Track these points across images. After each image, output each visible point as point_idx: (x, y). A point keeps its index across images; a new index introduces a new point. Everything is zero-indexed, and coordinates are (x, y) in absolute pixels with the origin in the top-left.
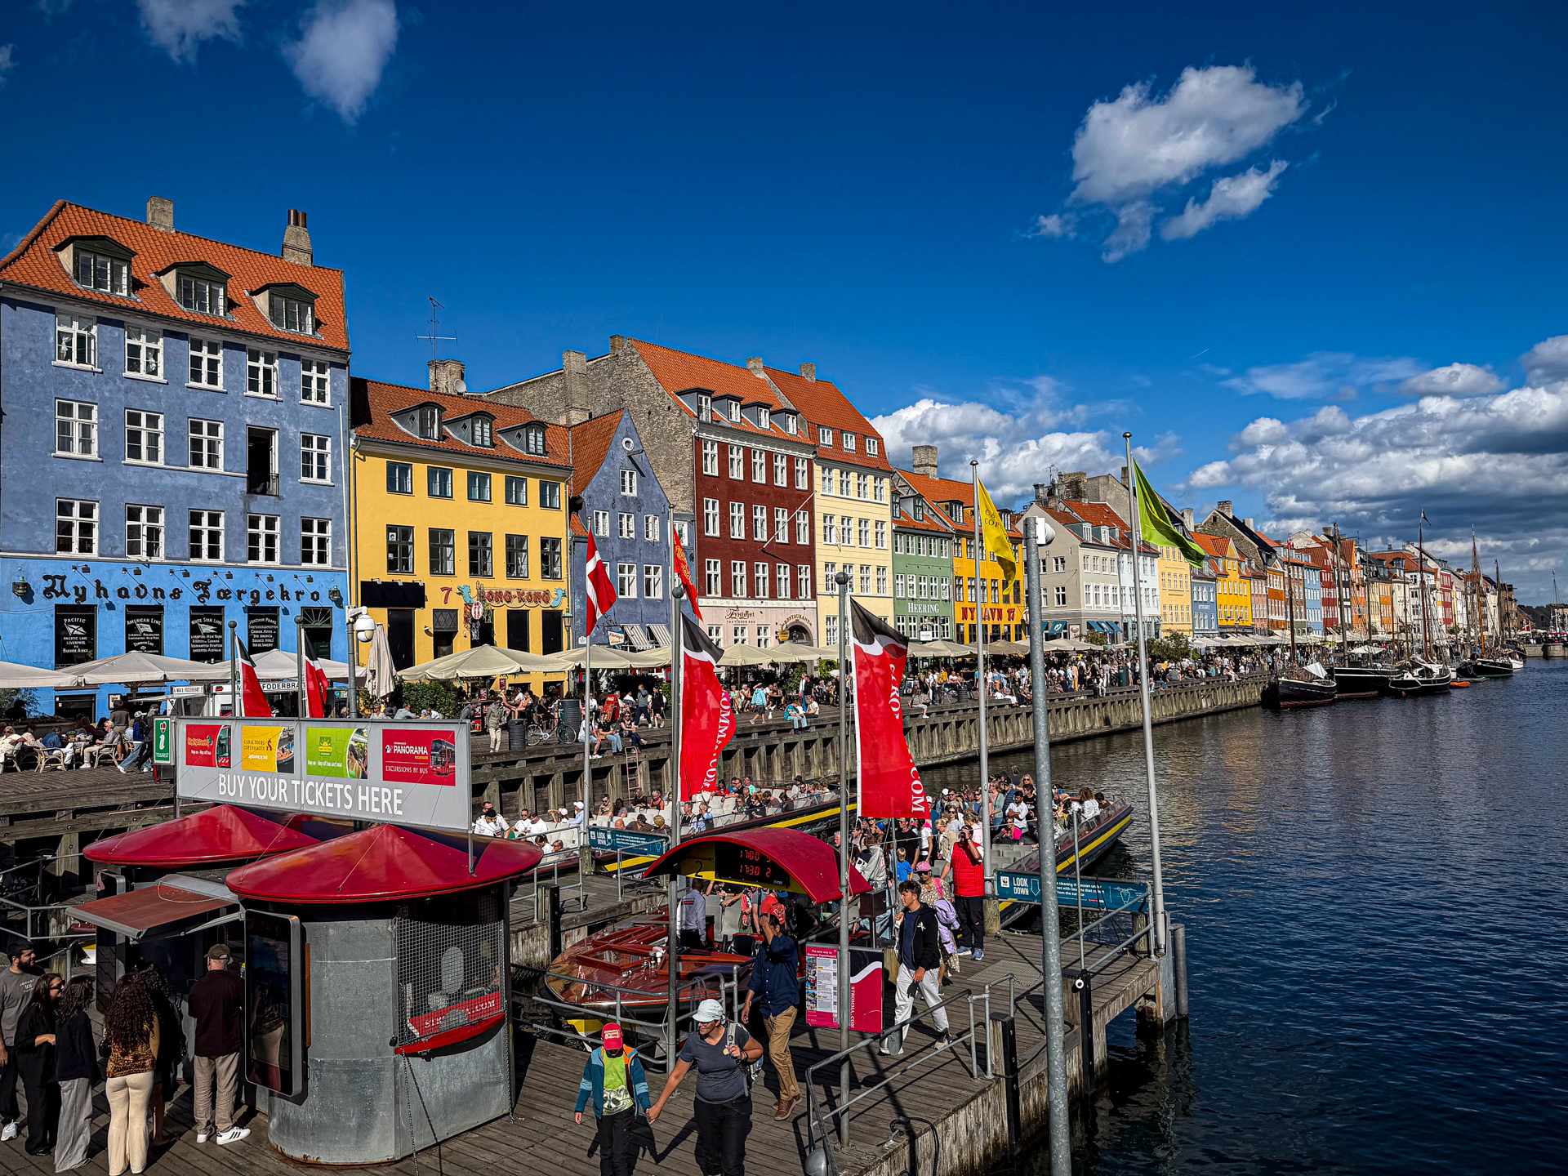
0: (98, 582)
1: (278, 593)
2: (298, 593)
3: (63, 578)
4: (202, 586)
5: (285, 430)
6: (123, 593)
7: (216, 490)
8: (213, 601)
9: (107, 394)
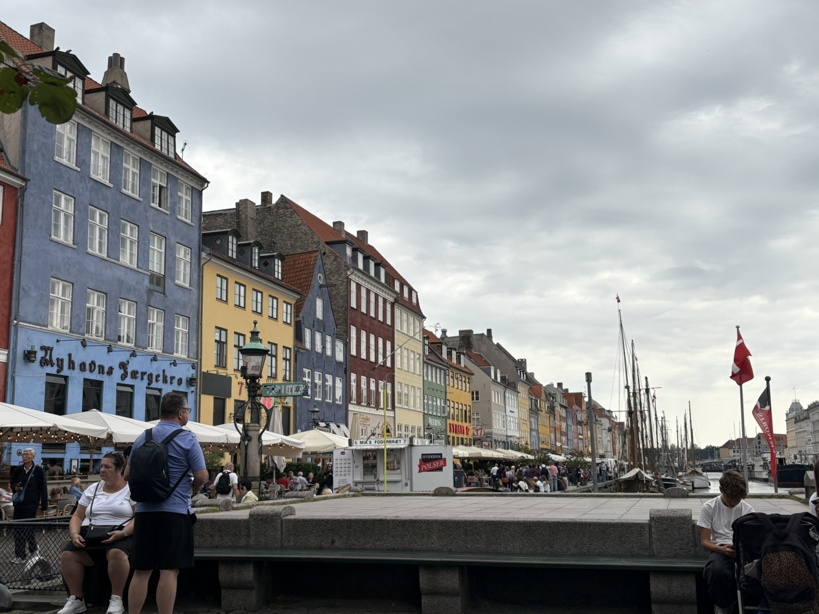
0: (70, 355)
1: (161, 378)
2: (172, 378)
3: (51, 349)
4: (123, 366)
5: (169, 239)
6: (83, 367)
7: (134, 283)
8: (128, 381)
9: (81, 190)
